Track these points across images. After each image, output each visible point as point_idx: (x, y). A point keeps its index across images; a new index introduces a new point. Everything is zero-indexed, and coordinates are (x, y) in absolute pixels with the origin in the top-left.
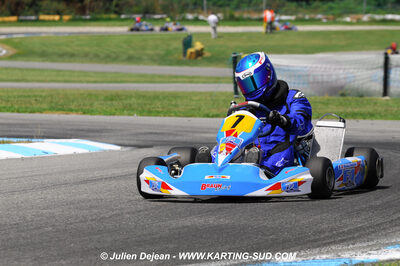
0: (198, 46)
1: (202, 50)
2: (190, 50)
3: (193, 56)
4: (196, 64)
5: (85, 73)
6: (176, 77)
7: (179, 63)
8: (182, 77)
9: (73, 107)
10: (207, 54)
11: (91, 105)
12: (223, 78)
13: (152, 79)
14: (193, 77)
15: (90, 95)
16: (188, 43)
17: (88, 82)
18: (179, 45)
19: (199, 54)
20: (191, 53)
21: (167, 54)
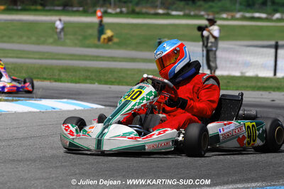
0: (109, 33)
1: (112, 36)
2: (104, 36)
3: (106, 41)
7: (97, 47)
9: (45, 76)
10: (116, 40)
11: (59, 75)
17: (35, 58)
18: (95, 32)
19: (110, 39)
20: (104, 39)
21: (85, 38)
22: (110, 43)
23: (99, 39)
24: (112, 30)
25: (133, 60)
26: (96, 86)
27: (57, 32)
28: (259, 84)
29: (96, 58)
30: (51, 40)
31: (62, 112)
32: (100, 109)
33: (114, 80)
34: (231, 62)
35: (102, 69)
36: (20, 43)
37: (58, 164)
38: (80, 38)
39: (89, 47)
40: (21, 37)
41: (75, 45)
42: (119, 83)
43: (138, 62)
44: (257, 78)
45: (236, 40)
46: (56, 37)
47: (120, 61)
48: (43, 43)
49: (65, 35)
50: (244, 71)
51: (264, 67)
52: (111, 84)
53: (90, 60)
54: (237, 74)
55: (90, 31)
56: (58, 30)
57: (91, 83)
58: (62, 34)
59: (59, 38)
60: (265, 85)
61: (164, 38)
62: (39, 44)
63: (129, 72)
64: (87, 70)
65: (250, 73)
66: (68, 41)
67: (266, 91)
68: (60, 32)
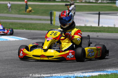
0: (30, 8)
1: (31, 10)
2: (28, 10)
3: (29, 12)
7: (25, 14)
10: (33, 11)
18: (24, 8)
19: (30, 11)
20: (28, 11)
21: (20, 10)
22: (31, 13)
24: (31, 7)
25: (40, 20)
26: (25, 31)
27: (8, 8)
28: (92, 29)
29: (25, 19)
30: (6, 11)
31: (10, 41)
32: (26, 40)
33: (32, 28)
34: (81, 20)
35: (27, 23)
37: (8, 63)
38: (18, 10)
39: (22, 14)
41: (16, 14)
42: (34, 29)
43: (42, 20)
44: (91, 27)
45: (83, 11)
46: (8, 10)
47: (35, 20)
48: (2, 13)
49: (12, 9)
50: (86, 24)
51: (94, 22)
52: (31, 30)
53: (22, 20)
54: (83, 25)
55: (22, 8)
56: (9, 7)
57: (22, 29)
58: (10, 9)
59: (9, 11)
60: (95, 30)
61: (53, 10)
63: (38, 25)
64: (21, 24)
65: (88, 25)
66: (13, 12)
67: (95, 32)
68: (9, 8)
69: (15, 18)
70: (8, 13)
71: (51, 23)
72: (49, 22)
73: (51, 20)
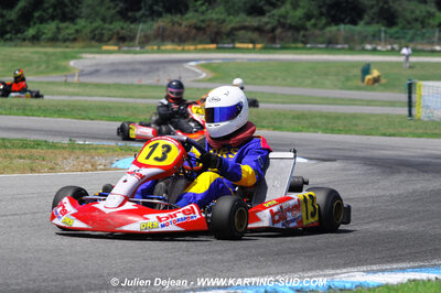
0: (375, 73)
1: (379, 77)
2: (368, 77)
3: (371, 82)
4: (373, 90)
5: (274, 95)
6: (355, 100)
7: (358, 88)
8: (361, 100)
10: (383, 81)
12: (399, 102)
13: (334, 101)
14: (372, 101)
15: (279, 114)
16: (366, 70)
17: (277, 103)
18: (358, 72)
19: (376, 80)
20: (369, 80)
21: (348, 79)
22: (376, 85)
23: (363, 80)
24: (378, 70)
30: (309, 81)
36: (272, 85)
38: (342, 79)
40: (276, 78)
41: (335, 87)
48: (300, 85)
62: (292, 86)
66: (327, 82)
69: (327, 98)
70: (314, 85)
71: (410, 115)
72: (405, 111)
73: (410, 105)
